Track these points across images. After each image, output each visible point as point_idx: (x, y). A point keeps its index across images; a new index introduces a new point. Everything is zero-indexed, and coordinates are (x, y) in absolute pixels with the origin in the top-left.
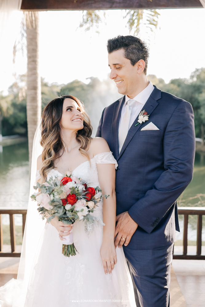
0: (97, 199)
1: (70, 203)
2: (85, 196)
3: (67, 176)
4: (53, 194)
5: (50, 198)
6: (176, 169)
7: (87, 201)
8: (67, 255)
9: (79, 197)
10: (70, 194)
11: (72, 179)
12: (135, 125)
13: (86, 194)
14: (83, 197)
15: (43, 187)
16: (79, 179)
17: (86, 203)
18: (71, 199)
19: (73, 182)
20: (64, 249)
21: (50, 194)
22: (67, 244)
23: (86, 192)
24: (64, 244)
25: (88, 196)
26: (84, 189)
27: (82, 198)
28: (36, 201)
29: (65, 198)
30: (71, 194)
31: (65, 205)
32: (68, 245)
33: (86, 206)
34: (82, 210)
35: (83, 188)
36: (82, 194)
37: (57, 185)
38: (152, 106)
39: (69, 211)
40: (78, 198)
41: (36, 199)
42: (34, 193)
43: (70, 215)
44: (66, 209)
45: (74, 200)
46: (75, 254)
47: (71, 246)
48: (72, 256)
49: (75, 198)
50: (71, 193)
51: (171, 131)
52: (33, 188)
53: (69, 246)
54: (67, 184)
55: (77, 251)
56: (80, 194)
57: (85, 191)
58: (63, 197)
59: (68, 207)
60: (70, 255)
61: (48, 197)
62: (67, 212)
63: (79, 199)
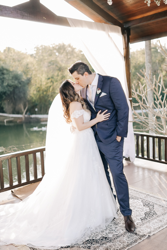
38: (101, 85)
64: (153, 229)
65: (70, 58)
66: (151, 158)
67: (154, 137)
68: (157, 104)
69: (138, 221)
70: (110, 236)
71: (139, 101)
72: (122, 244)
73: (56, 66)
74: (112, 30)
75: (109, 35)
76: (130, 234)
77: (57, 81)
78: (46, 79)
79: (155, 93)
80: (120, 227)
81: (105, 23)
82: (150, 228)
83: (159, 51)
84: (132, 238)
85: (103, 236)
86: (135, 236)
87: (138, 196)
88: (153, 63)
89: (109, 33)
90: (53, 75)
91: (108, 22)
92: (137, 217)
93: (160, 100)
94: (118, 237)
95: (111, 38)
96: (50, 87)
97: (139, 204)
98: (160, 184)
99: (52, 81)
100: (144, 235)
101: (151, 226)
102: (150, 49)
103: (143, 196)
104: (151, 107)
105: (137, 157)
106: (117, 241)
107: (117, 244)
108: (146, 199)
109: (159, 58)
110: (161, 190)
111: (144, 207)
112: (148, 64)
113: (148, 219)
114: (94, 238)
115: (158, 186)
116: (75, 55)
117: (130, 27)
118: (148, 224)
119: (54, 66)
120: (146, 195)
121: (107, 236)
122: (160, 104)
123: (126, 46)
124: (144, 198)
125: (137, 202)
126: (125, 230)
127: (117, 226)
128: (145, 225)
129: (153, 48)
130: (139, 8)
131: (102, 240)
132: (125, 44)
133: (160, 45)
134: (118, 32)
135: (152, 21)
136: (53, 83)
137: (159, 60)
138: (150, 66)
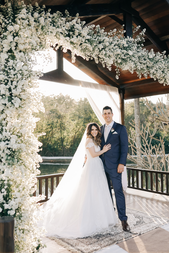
38: (115, 127)
64: (143, 231)
65: (68, 108)
66: (140, 187)
67: (142, 171)
68: (145, 147)
69: (131, 226)
70: (113, 233)
71: (131, 143)
72: (121, 238)
73: (57, 114)
74: (112, 90)
75: (109, 94)
76: (126, 232)
77: (56, 127)
78: (46, 125)
79: (143, 138)
80: (119, 229)
81: (107, 85)
82: (141, 230)
83: (145, 104)
84: (128, 235)
85: (108, 233)
86: (130, 234)
87: (131, 212)
88: (140, 115)
89: (110, 92)
90: (53, 122)
91: (109, 84)
92: (131, 224)
93: (147, 144)
94: (118, 234)
95: (111, 96)
96: (50, 131)
97: (132, 217)
98: (147, 206)
99: (51, 127)
100: (137, 233)
101: (141, 229)
102: (139, 104)
103: (135, 212)
104: (140, 148)
105: (129, 187)
106: (117, 236)
107: (118, 237)
108: (137, 214)
109: (145, 110)
110: (148, 209)
111: (136, 218)
112: (137, 115)
113: (139, 225)
114: (101, 234)
115: (146, 207)
116: (73, 106)
117: (124, 88)
118: (139, 228)
119: (54, 114)
120: (136, 212)
121: (110, 233)
122: (147, 147)
123: (122, 102)
124: (135, 213)
125: (131, 216)
126: (122, 230)
127: (117, 228)
128: (137, 228)
129: (141, 102)
130: (132, 76)
131: (107, 235)
132: (121, 100)
133: (146, 99)
134: (116, 91)
135: (141, 85)
136: (52, 129)
137: (145, 113)
138: (139, 117)
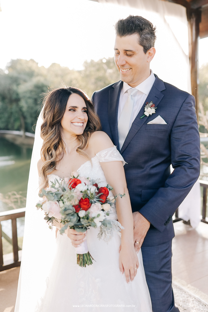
0: (112, 200)
1: (83, 209)
2: (99, 198)
3: (74, 177)
4: (62, 200)
5: (59, 205)
6: (190, 165)
7: (102, 204)
8: (84, 265)
9: (92, 200)
10: (82, 199)
11: (80, 180)
12: (141, 118)
13: (100, 196)
14: (97, 199)
15: (50, 193)
16: (88, 178)
17: (101, 206)
18: (84, 204)
19: (83, 184)
20: (79, 259)
21: (58, 201)
22: (82, 253)
23: (100, 194)
24: (79, 253)
25: (103, 198)
26: (97, 191)
27: (96, 201)
28: (43, 210)
29: (77, 204)
30: (84, 199)
31: (79, 212)
32: (83, 255)
33: (101, 210)
34: (99, 215)
35: (95, 190)
36: (96, 197)
37: (65, 190)
38: (157, 98)
39: (83, 218)
40: (91, 202)
41: (42, 208)
42: (38, 201)
43: (86, 222)
44: (79, 215)
45: (88, 205)
46: (91, 263)
47: (86, 255)
48: (88, 266)
49: (89, 202)
50: (84, 197)
51: (180, 126)
52: (39, 197)
53: (85, 255)
54: (76, 187)
55: (93, 259)
56: (93, 197)
57: (98, 193)
58: (75, 203)
59: (82, 213)
60: (87, 265)
61: (57, 205)
62: (81, 220)
63: (93, 203)
